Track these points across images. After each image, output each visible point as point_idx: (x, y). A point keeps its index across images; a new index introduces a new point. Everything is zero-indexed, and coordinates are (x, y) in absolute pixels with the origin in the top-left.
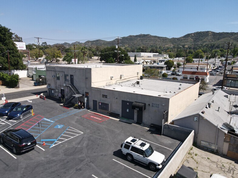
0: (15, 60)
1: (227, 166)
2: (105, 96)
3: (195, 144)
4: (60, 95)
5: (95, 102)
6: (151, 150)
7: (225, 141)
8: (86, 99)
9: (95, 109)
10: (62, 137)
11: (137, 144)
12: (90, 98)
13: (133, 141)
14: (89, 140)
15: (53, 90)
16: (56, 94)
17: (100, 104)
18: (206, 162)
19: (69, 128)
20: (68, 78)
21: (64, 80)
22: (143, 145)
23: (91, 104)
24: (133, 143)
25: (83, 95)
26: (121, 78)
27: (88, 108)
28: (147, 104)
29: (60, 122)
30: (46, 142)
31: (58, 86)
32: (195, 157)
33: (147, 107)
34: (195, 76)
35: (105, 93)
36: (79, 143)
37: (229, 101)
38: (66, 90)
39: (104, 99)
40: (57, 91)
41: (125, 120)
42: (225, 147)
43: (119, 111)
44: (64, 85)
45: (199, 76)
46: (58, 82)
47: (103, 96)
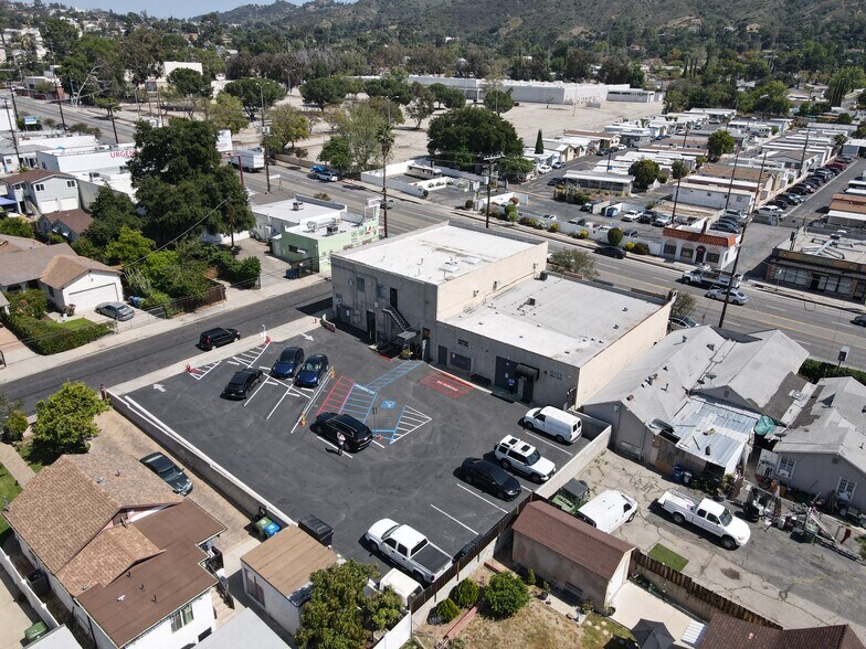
0: (239, 213)
1: (645, 481)
2: (466, 344)
3: (612, 446)
4: (365, 324)
5: (443, 350)
6: (537, 456)
7: (654, 445)
8: (424, 342)
9: (442, 364)
10: (401, 425)
11: (518, 448)
12: (432, 341)
13: (513, 442)
14: (444, 432)
15: (349, 309)
16: (356, 319)
17: (454, 356)
18: (616, 475)
19: (407, 409)
20: (387, 293)
21: (374, 295)
22: (525, 448)
23: (435, 353)
24: (511, 446)
25: (418, 333)
26: (495, 287)
27: (429, 360)
28: (542, 370)
29: (387, 393)
30: (383, 434)
31: (360, 303)
32: (603, 467)
33: (542, 375)
34: (696, 245)
36: (430, 438)
37: (711, 359)
38: (380, 317)
39: (462, 347)
40: (357, 312)
41: (500, 393)
42: (653, 455)
43: (491, 374)
44: (376, 305)
45: (708, 247)
46: (361, 296)
47: (461, 342)
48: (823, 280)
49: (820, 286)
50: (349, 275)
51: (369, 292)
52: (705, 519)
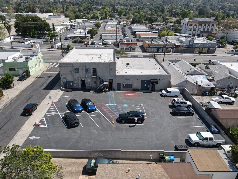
2: (129, 79)
5: (118, 84)
7: (196, 89)
9: (119, 89)
11: (181, 100)
15: (72, 82)
16: (76, 85)
17: (124, 85)
19: (132, 105)
20: (92, 71)
21: (84, 73)
23: (116, 86)
25: (108, 81)
27: (113, 90)
28: (158, 79)
31: (77, 78)
33: (159, 81)
34: (129, 46)
35: (127, 78)
39: (128, 81)
40: (76, 82)
41: (145, 91)
43: (139, 87)
44: (86, 76)
45: (132, 46)
46: (77, 75)
47: (126, 79)
48: (159, 50)
49: (159, 51)
50: (70, 68)
51: (82, 72)
52: (227, 99)
